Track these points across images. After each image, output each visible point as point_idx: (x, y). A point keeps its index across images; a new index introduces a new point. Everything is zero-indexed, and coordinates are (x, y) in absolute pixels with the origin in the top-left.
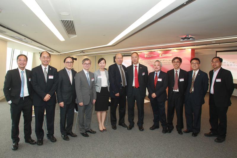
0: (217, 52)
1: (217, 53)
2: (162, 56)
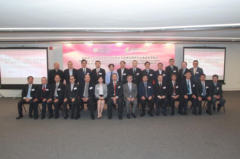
0: (184, 48)
2: (131, 51)
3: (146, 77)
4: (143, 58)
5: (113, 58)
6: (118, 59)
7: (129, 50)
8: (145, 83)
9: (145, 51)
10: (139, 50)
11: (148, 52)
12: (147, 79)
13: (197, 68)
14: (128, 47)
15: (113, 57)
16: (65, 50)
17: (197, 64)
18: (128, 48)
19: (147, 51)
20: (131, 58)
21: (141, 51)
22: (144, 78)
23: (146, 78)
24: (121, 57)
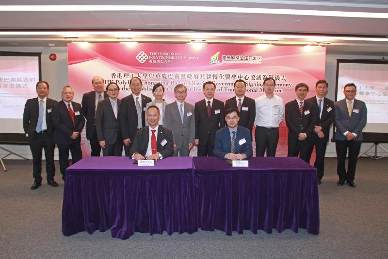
0: (339, 61)
1: (340, 64)
2: (223, 62)
3: (233, 115)
4: (253, 78)
5: (183, 77)
6: (193, 79)
7: (220, 58)
8: (233, 130)
9: (257, 62)
10: (242, 60)
11: (263, 64)
12: (236, 121)
13: (353, 101)
14: (218, 51)
15: (183, 73)
16: (76, 57)
17: (354, 91)
18: (218, 53)
19: (260, 63)
20: (224, 77)
21: (246, 62)
22: (229, 118)
23: (235, 118)
24: (200, 76)
